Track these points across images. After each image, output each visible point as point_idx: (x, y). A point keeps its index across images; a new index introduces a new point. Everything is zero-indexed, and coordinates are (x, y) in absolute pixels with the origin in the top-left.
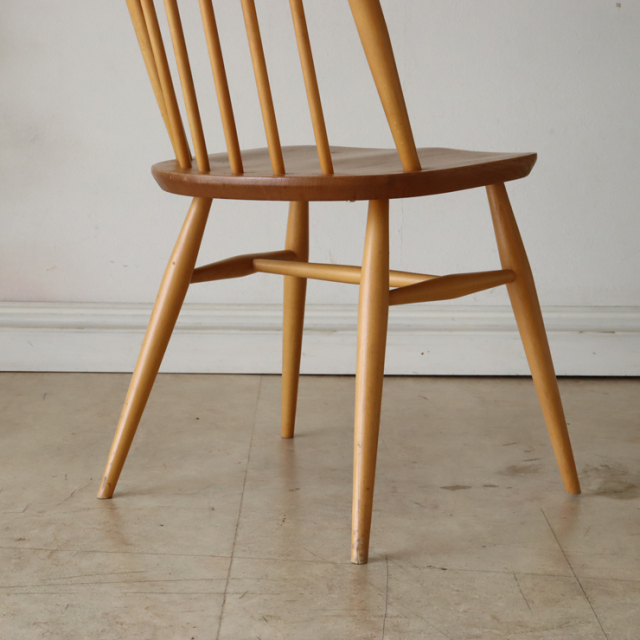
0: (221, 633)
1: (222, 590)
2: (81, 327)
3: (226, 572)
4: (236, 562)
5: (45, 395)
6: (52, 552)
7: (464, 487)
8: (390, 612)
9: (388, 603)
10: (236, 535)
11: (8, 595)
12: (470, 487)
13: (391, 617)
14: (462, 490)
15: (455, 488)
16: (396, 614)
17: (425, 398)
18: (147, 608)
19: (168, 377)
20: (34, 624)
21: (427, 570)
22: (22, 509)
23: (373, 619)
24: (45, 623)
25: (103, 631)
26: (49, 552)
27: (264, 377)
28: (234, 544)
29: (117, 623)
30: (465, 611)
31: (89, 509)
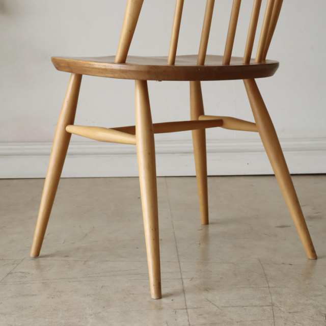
0: (186, 297)
1: (180, 277)
3: (179, 269)
4: (182, 264)
6: (85, 262)
7: (287, 226)
8: (270, 285)
9: (268, 281)
10: (178, 252)
11: (70, 282)
12: (290, 226)
13: (272, 287)
14: (286, 228)
15: (282, 227)
17: (253, 186)
18: (144, 287)
19: (117, 179)
20: (88, 295)
21: (282, 265)
22: (63, 242)
23: (262, 288)
24: (94, 295)
25: (125, 298)
26: (83, 262)
27: (167, 178)
28: (178, 256)
29: (130, 294)
30: (309, 284)
31: (97, 241)
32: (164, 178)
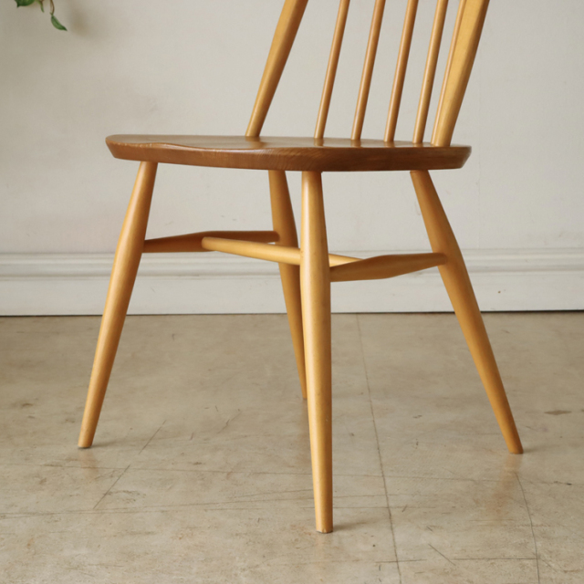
0: (396, 540)
1: (385, 505)
2: (196, 275)
3: (383, 490)
4: (388, 481)
5: (173, 335)
6: (229, 474)
7: (565, 412)
8: (534, 522)
9: (530, 515)
10: (380, 457)
11: (206, 510)
12: (570, 412)
13: (537, 526)
14: (563, 415)
15: (557, 413)
16: (540, 523)
17: (507, 332)
19: (275, 317)
20: (237, 535)
21: (555, 485)
22: (189, 437)
23: (521, 527)
24: (246, 534)
25: (296, 540)
26: (225, 474)
27: (360, 316)
28: (381, 465)
29: (305, 533)
31: (246, 436)
32: (355, 316)
